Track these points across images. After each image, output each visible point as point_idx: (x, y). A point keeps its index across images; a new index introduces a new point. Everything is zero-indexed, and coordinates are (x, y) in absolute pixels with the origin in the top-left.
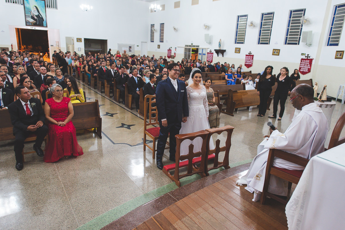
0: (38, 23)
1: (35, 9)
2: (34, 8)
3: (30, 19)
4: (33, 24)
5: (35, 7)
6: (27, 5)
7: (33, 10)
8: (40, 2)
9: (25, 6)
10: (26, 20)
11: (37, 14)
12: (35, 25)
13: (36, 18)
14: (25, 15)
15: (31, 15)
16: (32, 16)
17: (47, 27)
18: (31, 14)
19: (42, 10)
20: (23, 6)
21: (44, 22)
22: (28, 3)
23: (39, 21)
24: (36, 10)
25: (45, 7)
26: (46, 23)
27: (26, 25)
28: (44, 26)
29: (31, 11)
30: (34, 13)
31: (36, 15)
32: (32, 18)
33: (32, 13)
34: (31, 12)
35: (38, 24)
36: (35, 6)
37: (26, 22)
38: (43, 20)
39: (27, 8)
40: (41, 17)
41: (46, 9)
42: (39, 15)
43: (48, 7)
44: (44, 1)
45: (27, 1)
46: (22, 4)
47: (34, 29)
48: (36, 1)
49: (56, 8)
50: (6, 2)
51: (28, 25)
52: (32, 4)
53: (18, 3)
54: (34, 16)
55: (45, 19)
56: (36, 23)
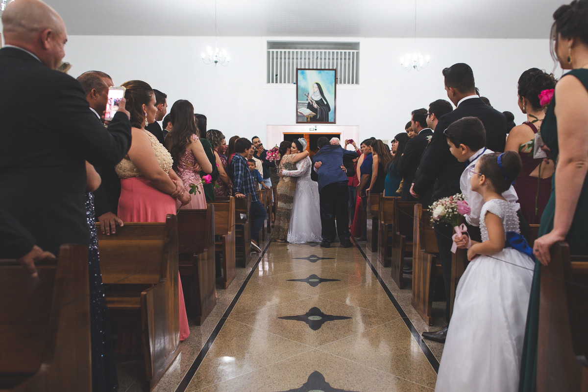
0: (318, 117)
1: (317, 89)
2: (314, 87)
3: (306, 109)
4: (309, 119)
5: (316, 86)
6: (301, 83)
7: (313, 91)
8: (327, 73)
10: (297, 112)
11: (318, 97)
12: (313, 120)
13: (315, 106)
14: (297, 103)
15: (307, 102)
16: (309, 103)
17: (334, 123)
18: (307, 100)
19: (328, 89)
20: (295, 85)
21: (329, 113)
22: (303, 78)
23: (322, 112)
24: (318, 91)
25: (336, 83)
26: (333, 115)
27: (297, 123)
28: (330, 121)
29: (308, 94)
30: (313, 97)
31: (316, 101)
32: (310, 106)
33: (310, 96)
34: (308, 96)
35: (320, 117)
36: (317, 84)
37: (297, 116)
38: (330, 110)
39: (302, 89)
40: (326, 103)
41: (337, 85)
42: (322, 99)
43: (341, 83)
44: (334, 71)
45: (303, 73)
46: (295, 81)
47: (315, 132)
48: (320, 73)
49: (357, 82)
50: (269, 82)
51: (299, 121)
52: (310, 80)
53: (289, 82)
54: (312, 102)
55: (332, 107)
56: (315, 117)
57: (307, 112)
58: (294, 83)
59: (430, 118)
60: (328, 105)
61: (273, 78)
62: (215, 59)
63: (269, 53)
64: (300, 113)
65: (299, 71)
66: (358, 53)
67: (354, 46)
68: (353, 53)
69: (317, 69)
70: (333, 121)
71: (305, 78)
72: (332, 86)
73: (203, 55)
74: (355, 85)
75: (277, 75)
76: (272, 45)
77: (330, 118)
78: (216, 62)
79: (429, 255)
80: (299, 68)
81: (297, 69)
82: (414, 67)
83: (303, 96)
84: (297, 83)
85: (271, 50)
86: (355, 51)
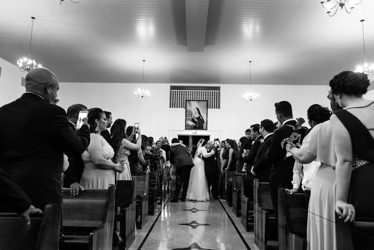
1: (197, 111)
4: (192, 128)
5: (196, 109)
7: (194, 112)
8: (203, 103)
9: (187, 108)
10: (186, 123)
11: (197, 116)
12: (195, 128)
13: (196, 120)
14: (186, 118)
15: (192, 118)
16: (192, 119)
17: (207, 129)
18: (192, 117)
19: (203, 111)
20: (185, 109)
21: (204, 124)
22: (189, 105)
23: (200, 124)
24: (198, 112)
25: (207, 108)
26: (206, 125)
27: (186, 129)
28: (204, 129)
29: (192, 113)
30: (195, 115)
31: (196, 118)
32: (193, 120)
33: (193, 115)
34: (192, 115)
35: (198, 126)
36: (197, 108)
37: (186, 125)
38: (204, 122)
39: (189, 111)
40: (202, 119)
41: (208, 109)
42: (199, 117)
43: (210, 108)
44: (206, 102)
45: (189, 103)
46: (185, 107)
47: (195, 134)
48: (198, 103)
49: (219, 108)
50: (170, 107)
51: (187, 128)
52: (194, 106)
53: (181, 107)
54: (194, 118)
55: (205, 121)
56: (196, 126)
57: (191, 123)
58: (185, 108)
59: (261, 129)
60: (203, 120)
61: (173, 105)
62: (142, 95)
63: (171, 92)
64: (188, 124)
65: (187, 102)
66: (219, 92)
67: (218, 88)
68: (217, 92)
69: (197, 101)
70: (205, 128)
71: (190, 105)
72: (205, 109)
73: (136, 93)
74: (218, 109)
75: (175, 104)
76: (172, 88)
77: (204, 127)
78: (142, 97)
79: (264, 211)
80: (187, 100)
81: (186, 101)
82: (251, 100)
83: (189, 115)
84: (186, 108)
85: (172, 91)
86: (218, 91)
